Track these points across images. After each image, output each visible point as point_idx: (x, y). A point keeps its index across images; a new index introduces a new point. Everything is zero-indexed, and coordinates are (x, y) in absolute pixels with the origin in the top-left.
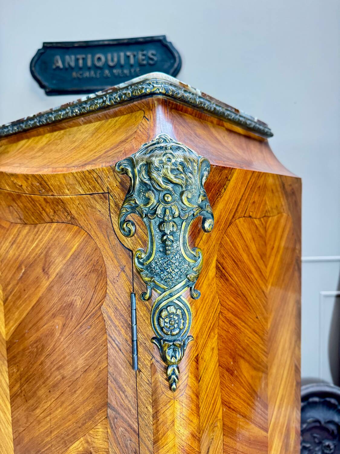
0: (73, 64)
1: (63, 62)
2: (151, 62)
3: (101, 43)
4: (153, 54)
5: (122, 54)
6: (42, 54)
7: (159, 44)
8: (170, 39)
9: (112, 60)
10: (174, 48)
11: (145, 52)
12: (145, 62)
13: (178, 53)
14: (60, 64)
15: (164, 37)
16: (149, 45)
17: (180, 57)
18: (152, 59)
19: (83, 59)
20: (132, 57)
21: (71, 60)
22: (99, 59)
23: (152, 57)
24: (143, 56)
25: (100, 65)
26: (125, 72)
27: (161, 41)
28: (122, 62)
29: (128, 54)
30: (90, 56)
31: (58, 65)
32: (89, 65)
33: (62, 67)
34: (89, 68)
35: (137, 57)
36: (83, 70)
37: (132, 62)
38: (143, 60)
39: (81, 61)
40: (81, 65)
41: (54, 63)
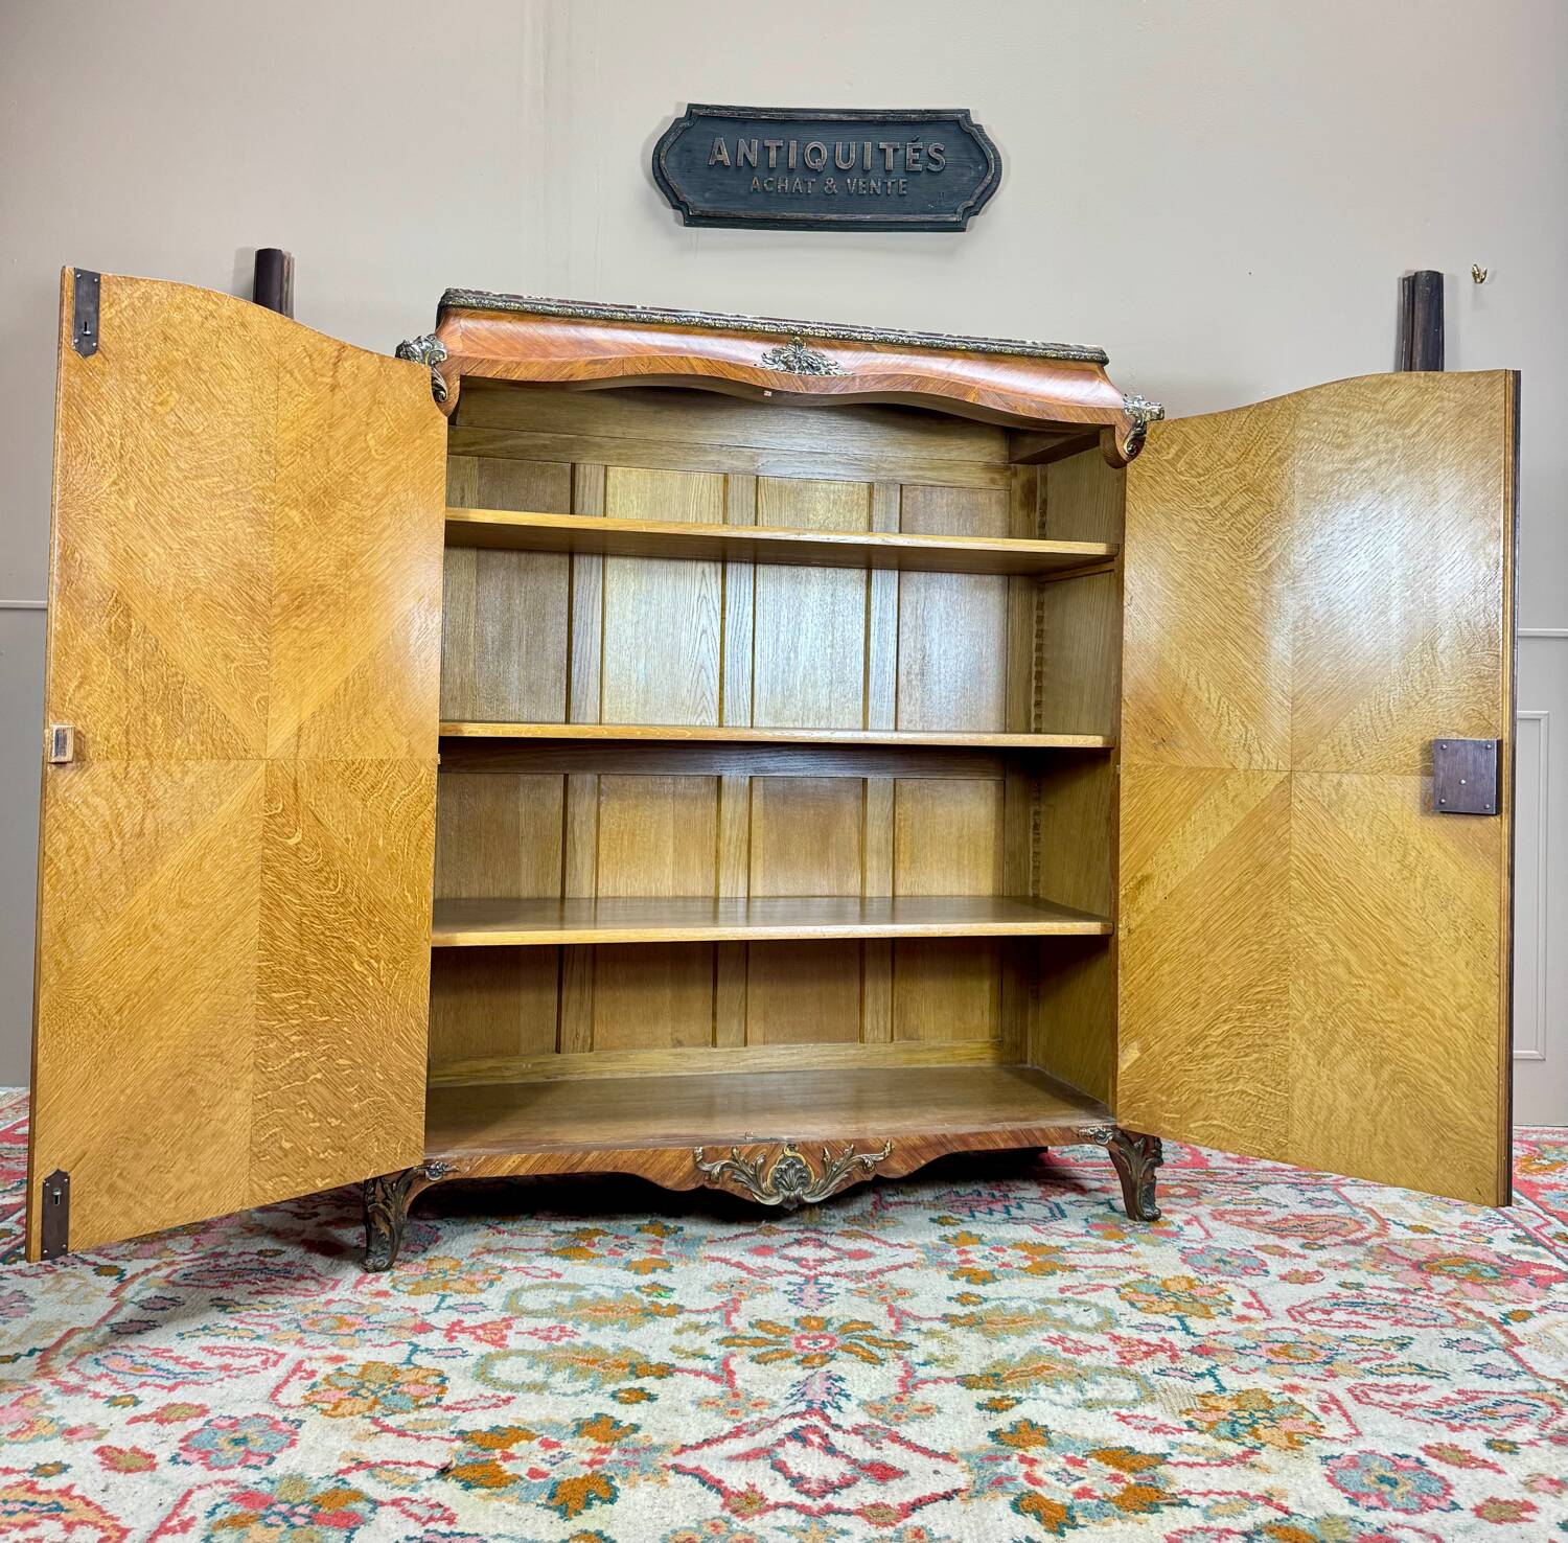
0: (753, 158)
1: (734, 153)
2: (932, 167)
3: (822, 116)
4: (937, 151)
5: (868, 145)
6: (685, 129)
7: (953, 128)
8: (979, 118)
9: (847, 159)
10: (987, 139)
11: (919, 145)
12: (919, 167)
13: (995, 150)
14: (725, 157)
15: (966, 113)
16: (929, 131)
17: (998, 159)
18: (936, 162)
19: (778, 148)
20: (890, 151)
21: (749, 148)
22: (816, 150)
23: (934, 155)
24: (915, 151)
25: (818, 164)
26: (873, 184)
27: (957, 121)
28: (868, 162)
29: (882, 145)
30: (793, 144)
31: (720, 158)
32: (792, 162)
33: (728, 163)
34: (791, 171)
35: (901, 152)
36: (776, 174)
37: (890, 164)
38: (915, 162)
39: (773, 154)
40: (772, 163)
41: (712, 154)
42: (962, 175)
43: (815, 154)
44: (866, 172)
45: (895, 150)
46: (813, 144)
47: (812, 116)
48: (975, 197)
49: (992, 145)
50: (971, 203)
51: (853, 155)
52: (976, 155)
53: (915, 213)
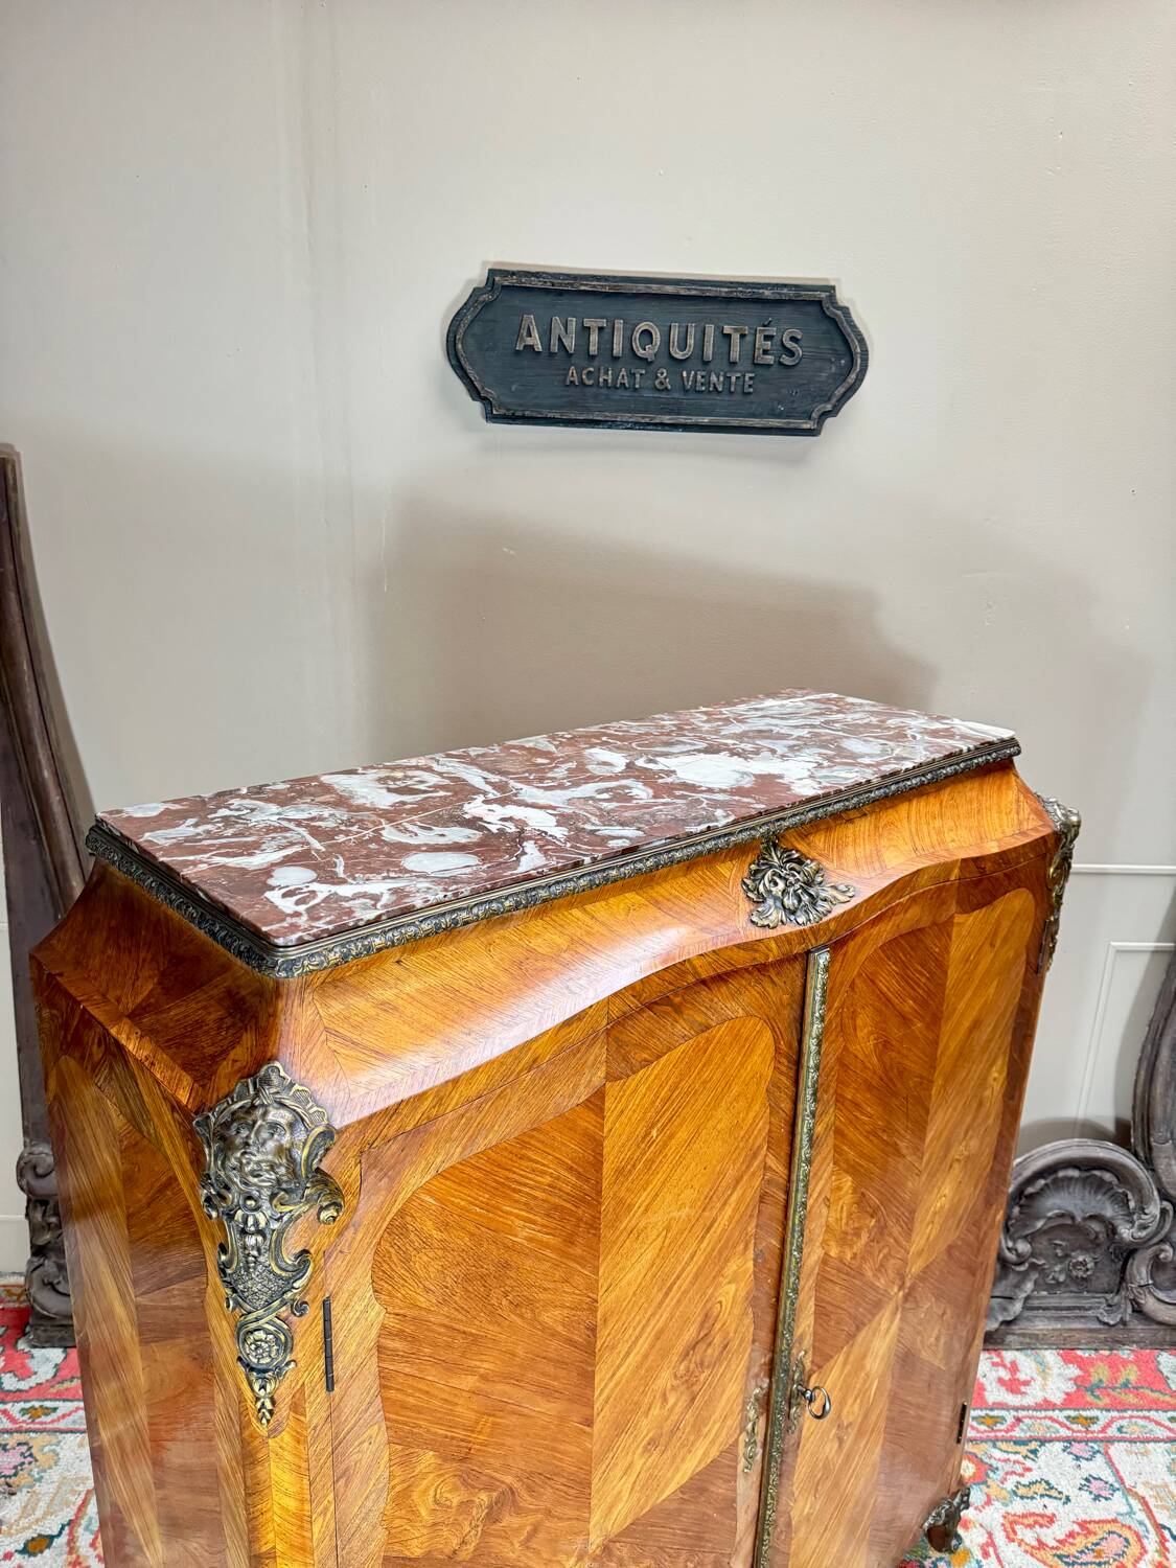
0: (570, 343)
1: (546, 335)
2: (786, 360)
3: (655, 289)
4: (794, 339)
5: (710, 329)
6: (487, 305)
7: (814, 310)
8: (843, 297)
9: (683, 346)
10: (854, 327)
11: (772, 331)
12: (770, 359)
13: (862, 341)
14: (535, 340)
15: (831, 289)
16: (785, 312)
17: (865, 353)
18: (791, 353)
19: (601, 329)
20: (736, 337)
21: (565, 328)
22: (647, 333)
23: (789, 344)
24: (767, 338)
25: (647, 352)
26: (714, 378)
27: (819, 303)
28: (709, 351)
29: (727, 329)
30: (619, 324)
31: (529, 341)
32: (617, 349)
33: (539, 348)
34: (616, 359)
35: (749, 338)
36: (596, 363)
37: (735, 354)
38: (765, 352)
39: (594, 337)
40: (593, 349)
41: (518, 334)
42: (821, 370)
43: (646, 337)
44: (706, 363)
45: (743, 336)
46: (643, 326)
47: (642, 288)
48: (834, 400)
49: (859, 335)
50: (829, 407)
51: (691, 342)
52: (841, 348)
53: (760, 416)
